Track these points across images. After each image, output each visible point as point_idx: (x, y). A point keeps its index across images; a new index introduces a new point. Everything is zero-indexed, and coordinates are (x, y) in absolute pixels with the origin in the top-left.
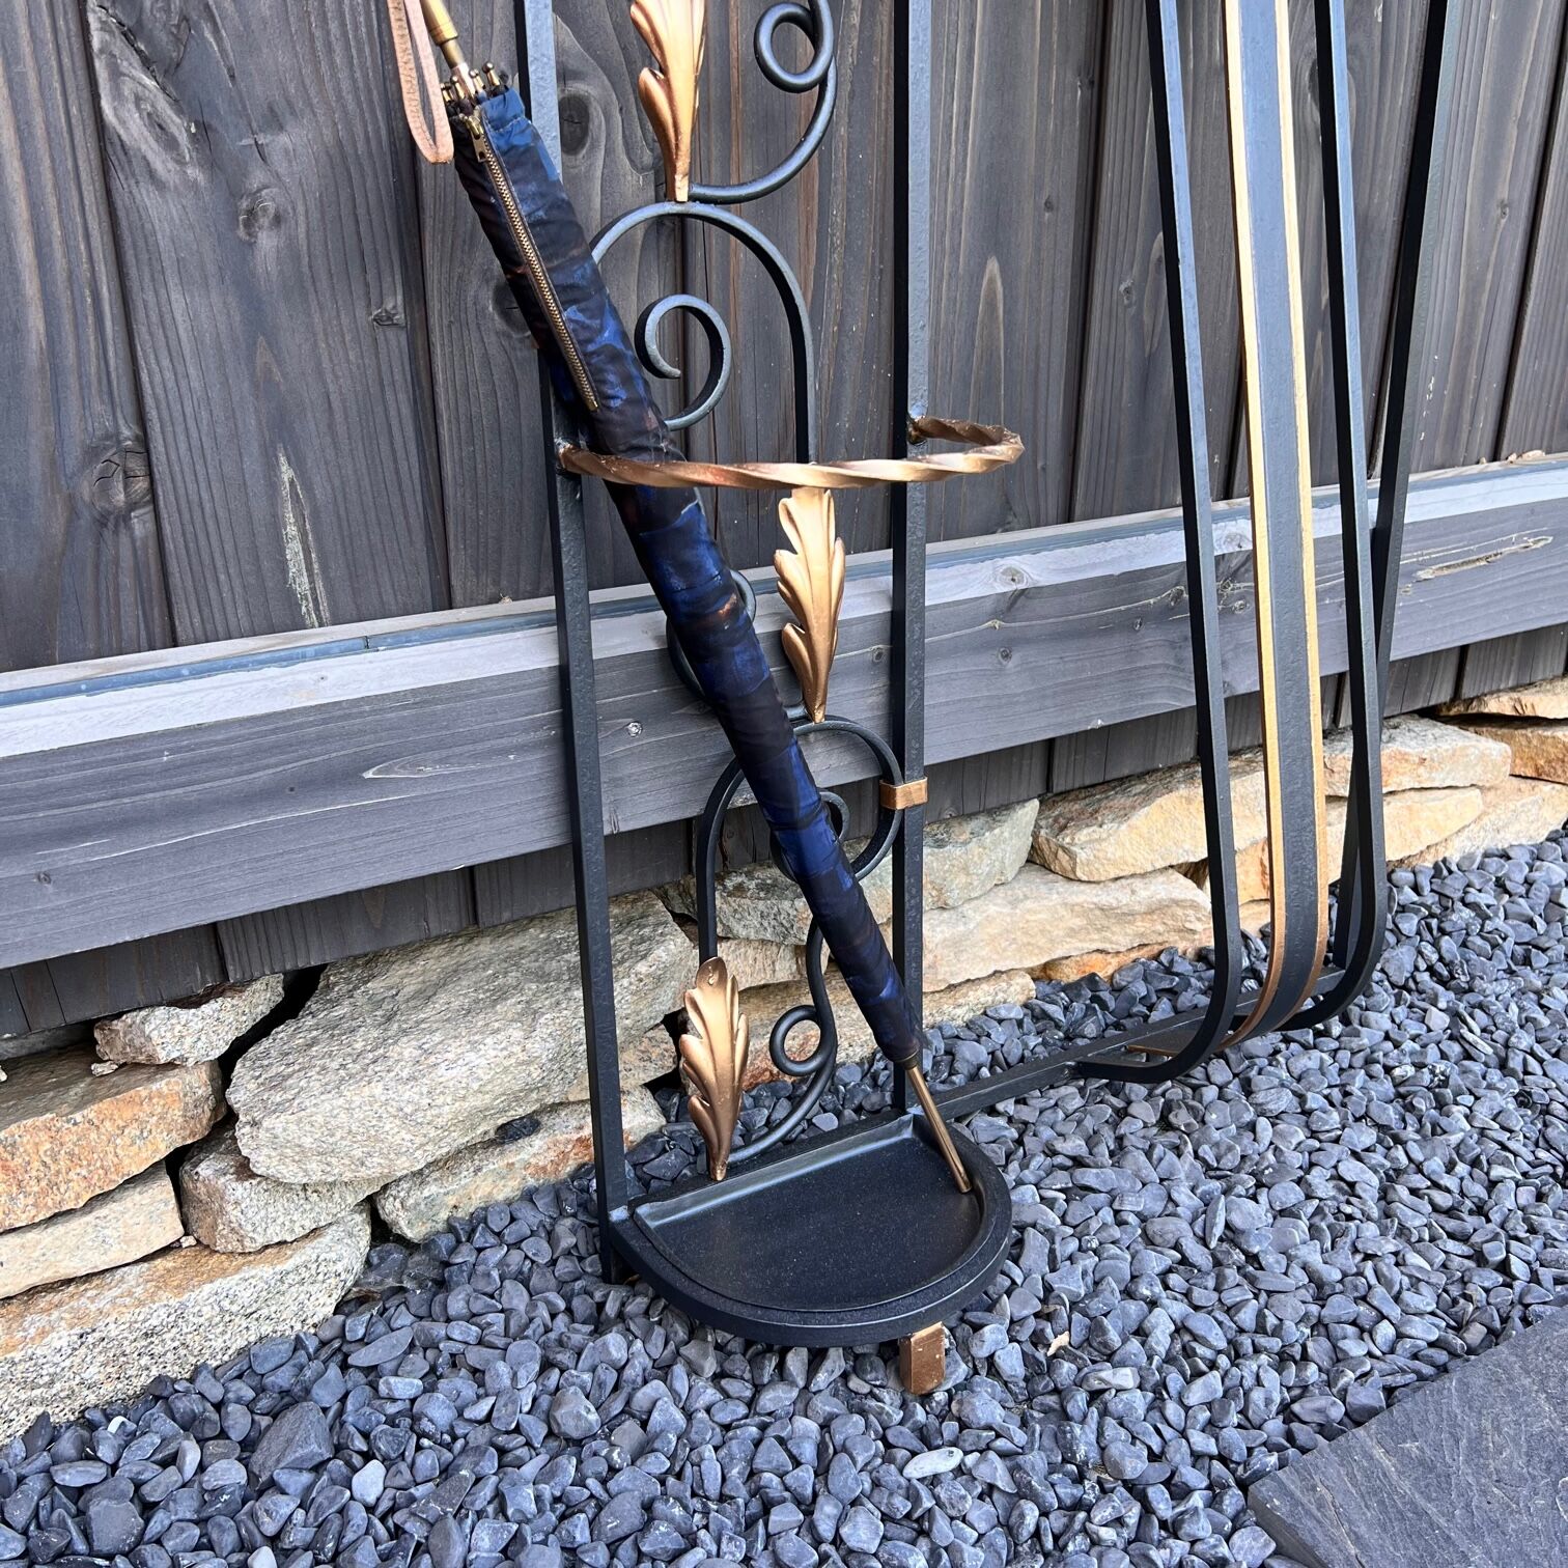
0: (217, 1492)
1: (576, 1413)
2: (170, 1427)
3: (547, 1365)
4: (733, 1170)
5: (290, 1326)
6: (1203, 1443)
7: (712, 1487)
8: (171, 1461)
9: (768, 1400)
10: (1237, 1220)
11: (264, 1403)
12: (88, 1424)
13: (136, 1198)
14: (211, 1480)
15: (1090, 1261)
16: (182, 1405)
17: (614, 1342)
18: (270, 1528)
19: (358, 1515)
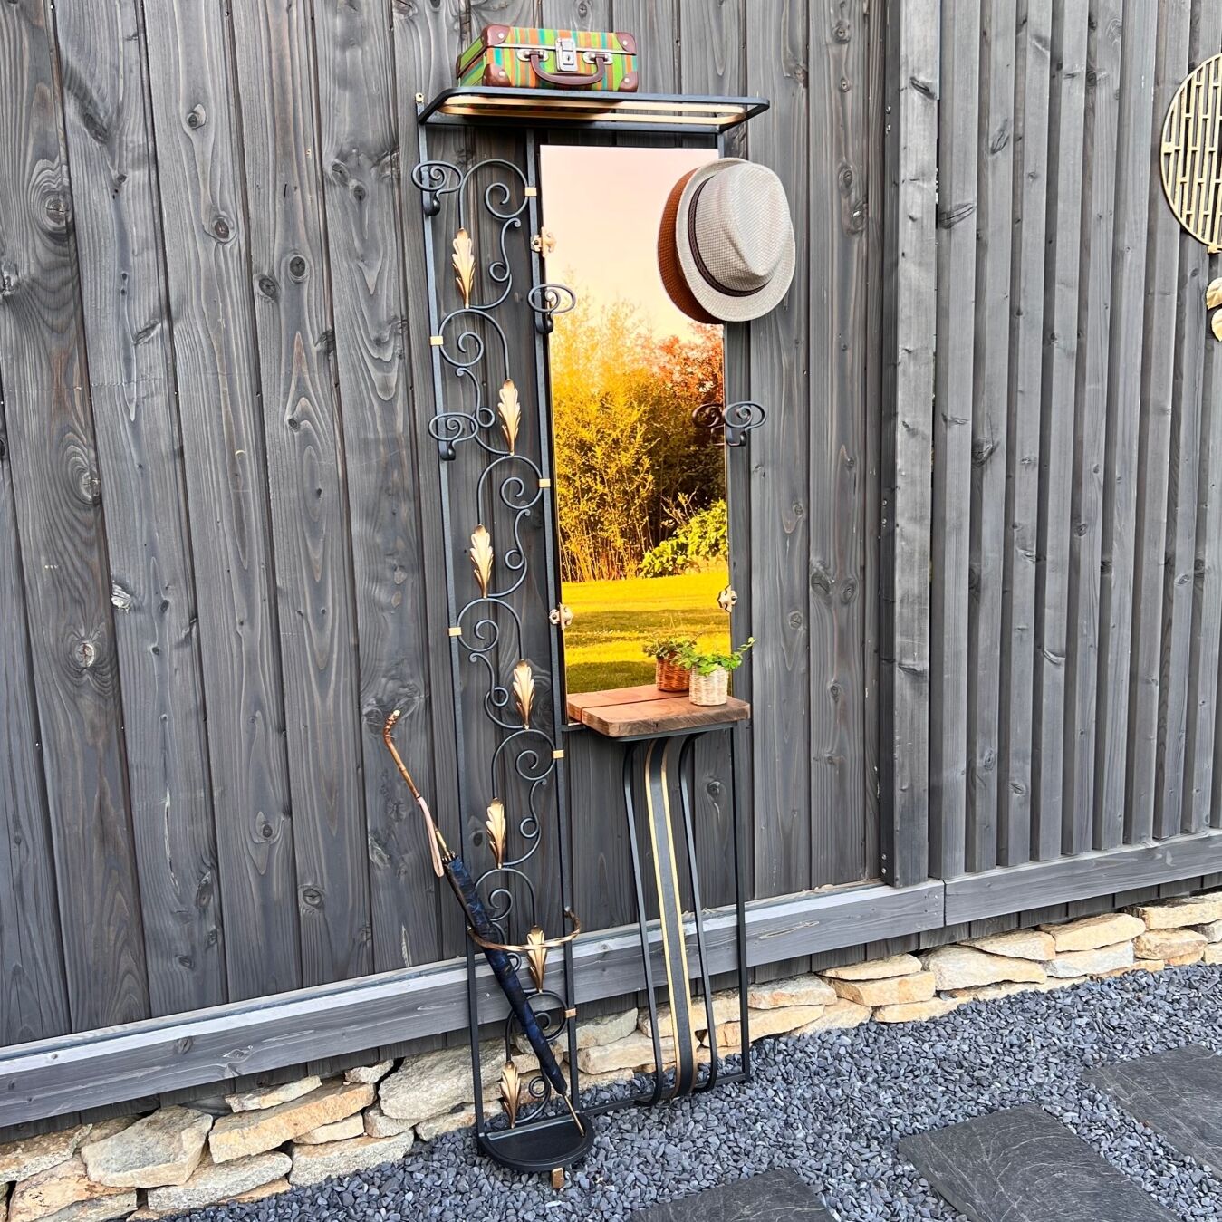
0: (372, 1196)
1: (464, 1185)
2: (360, 1181)
3: (458, 1173)
4: (517, 1125)
5: (391, 1160)
6: (627, 1204)
7: (495, 1205)
8: (361, 1188)
9: (514, 1187)
10: (667, 1151)
11: (384, 1178)
12: (340, 1180)
13: (353, 1119)
14: (371, 1192)
15: (618, 1159)
16: (363, 1176)
17: (476, 1169)
18: (385, 1204)
19: (406, 1203)
